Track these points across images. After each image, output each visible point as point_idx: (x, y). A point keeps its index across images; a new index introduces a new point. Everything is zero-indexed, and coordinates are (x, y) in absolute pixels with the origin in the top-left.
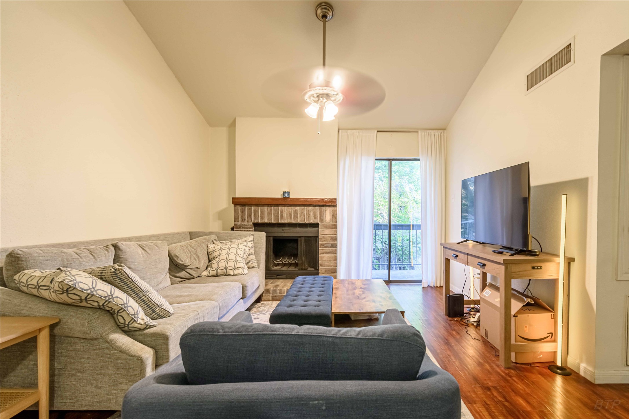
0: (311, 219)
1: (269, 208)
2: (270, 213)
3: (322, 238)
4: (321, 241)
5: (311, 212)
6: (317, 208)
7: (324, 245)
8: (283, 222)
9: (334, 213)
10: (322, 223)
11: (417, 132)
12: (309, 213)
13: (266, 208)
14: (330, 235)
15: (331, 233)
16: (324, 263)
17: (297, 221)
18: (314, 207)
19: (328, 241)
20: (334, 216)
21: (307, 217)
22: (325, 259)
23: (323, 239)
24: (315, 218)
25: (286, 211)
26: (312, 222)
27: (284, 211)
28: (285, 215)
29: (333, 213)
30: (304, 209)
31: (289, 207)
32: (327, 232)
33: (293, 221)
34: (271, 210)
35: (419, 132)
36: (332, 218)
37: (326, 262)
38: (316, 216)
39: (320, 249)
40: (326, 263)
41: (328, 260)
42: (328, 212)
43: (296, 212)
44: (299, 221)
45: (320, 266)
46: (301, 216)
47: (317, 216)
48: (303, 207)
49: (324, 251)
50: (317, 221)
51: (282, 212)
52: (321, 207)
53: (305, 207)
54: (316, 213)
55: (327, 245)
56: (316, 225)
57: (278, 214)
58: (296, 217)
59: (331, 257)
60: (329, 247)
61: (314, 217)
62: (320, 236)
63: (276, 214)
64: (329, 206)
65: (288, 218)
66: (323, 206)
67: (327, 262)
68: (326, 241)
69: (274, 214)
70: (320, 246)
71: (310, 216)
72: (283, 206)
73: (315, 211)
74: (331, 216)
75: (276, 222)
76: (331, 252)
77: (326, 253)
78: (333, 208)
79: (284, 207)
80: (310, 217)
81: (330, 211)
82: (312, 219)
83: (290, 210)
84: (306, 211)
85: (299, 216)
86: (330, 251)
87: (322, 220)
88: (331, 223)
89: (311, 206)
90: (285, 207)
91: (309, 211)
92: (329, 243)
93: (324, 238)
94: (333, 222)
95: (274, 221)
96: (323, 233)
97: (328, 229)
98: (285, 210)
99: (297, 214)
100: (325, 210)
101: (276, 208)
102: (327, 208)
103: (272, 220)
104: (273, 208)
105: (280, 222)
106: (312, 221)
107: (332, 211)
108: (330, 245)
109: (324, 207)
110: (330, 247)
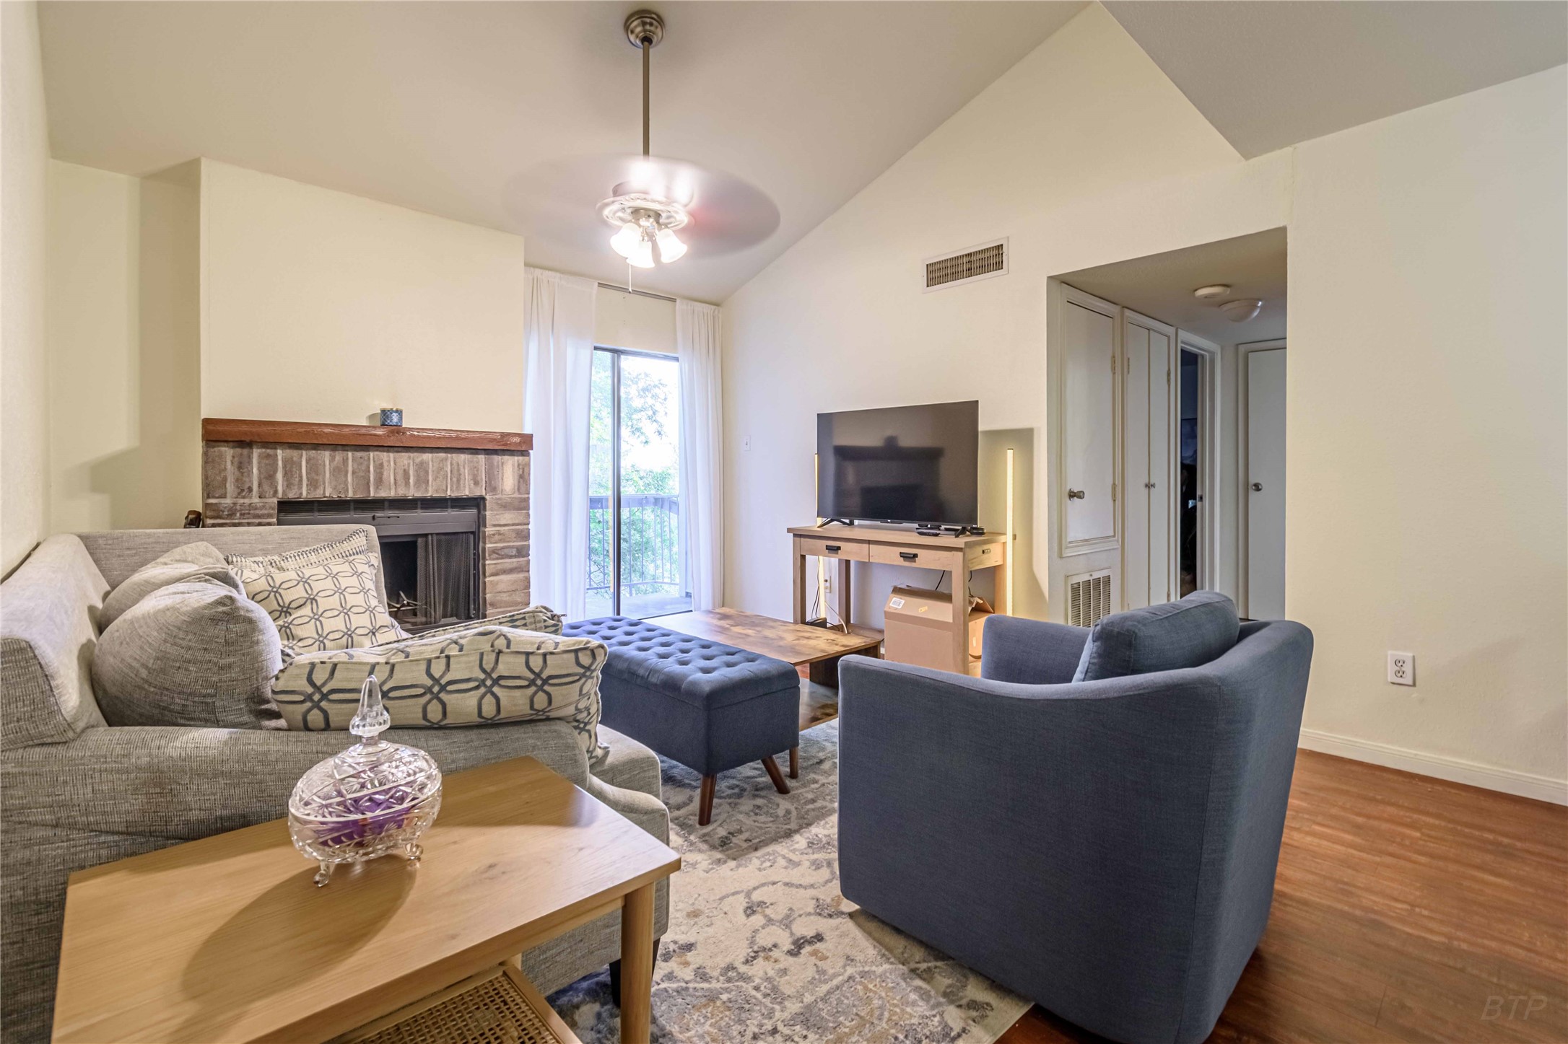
0: (465, 487)
1: (339, 456)
2: (339, 471)
3: (494, 535)
4: (491, 543)
5: (464, 468)
6: (482, 458)
7: (500, 552)
8: (383, 494)
9: (523, 472)
10: (494, 497)
12: (459, 470)
13: (327, 453)
14: (513, 525)
15: (517, 522)
16: (498, 598)
17: (427, 490)
18: (472, 454)
19: (509, 542)
20: (523, 478)
21: (455, 480)
22: (501, 587)
23: (497, 537)
24: (476, 483)
25: (392, 463)
26: (467, 493)
27: (386, 467)
28: (389, 475)
29: (521, 470)
30: (446, 459)
31: (403, 454)
32: (507, 517)
33: (413, 492)
34: (345, 461)
36: (519, 482)
37: (505, 595)
38: (479, 478)
39: (487, 562)
40: (505, 597)
41: (509, 588)
42: (509, 466)
43: (422, 467)
44: (431, 493)
45: (488, 606)
46: (435, 479)
47: (482, 479)
48: (442, 455)
49: (499, 567)
50: (480, 491)
51: (380, 467)
52: (492, 454)
53: (449, 455)
54: (477, 471)
55: (506, 551)
56: (477, 503)
57: (369, 471)
58: (422, 481)
59: (515, 581)
60: (511, 557)
61: (472, 482)
62: (489, 530)
63: (361, 474)
64: (511, 452)
65: (399, 483)
66: (495, 452)
67: (507, 594)
68: (504, 542)
69: (354, 473)
70: (489, 555)
71: (462, 477)
72: (384, 451)
73: (476, 465)
74: (517, 477)
75: (359, 496)
76: (516, 568)
77: (505, 572)
78: (521, 458)
79: (385, 454)
80: (462, 482)
81: (513, 465)
82: (467, 487)
83: (406, 462)
84: (451, 464)
85: (430, 478)
86: (515, 565)
87: (492, 488)
88: (517, 495)
89: (464, 453)
90: (388, 452)
91: (458, 465)
92: (512, 547)
93: (500, 534)
94: (520, 493)
95: (355, 492)
96: (497, 523)
97: (510, 510)
98: (389, 461)
99: (427, 472)
100: (500, 463)
101: (359, 454)
102: (506, 458)
103: (347, 490)
104: (350, 454)
105: (373, 494)
106: (466, 491)
107: (519, 465)
108: (514, 552)
109: (498, 454)
110: (515, 557)
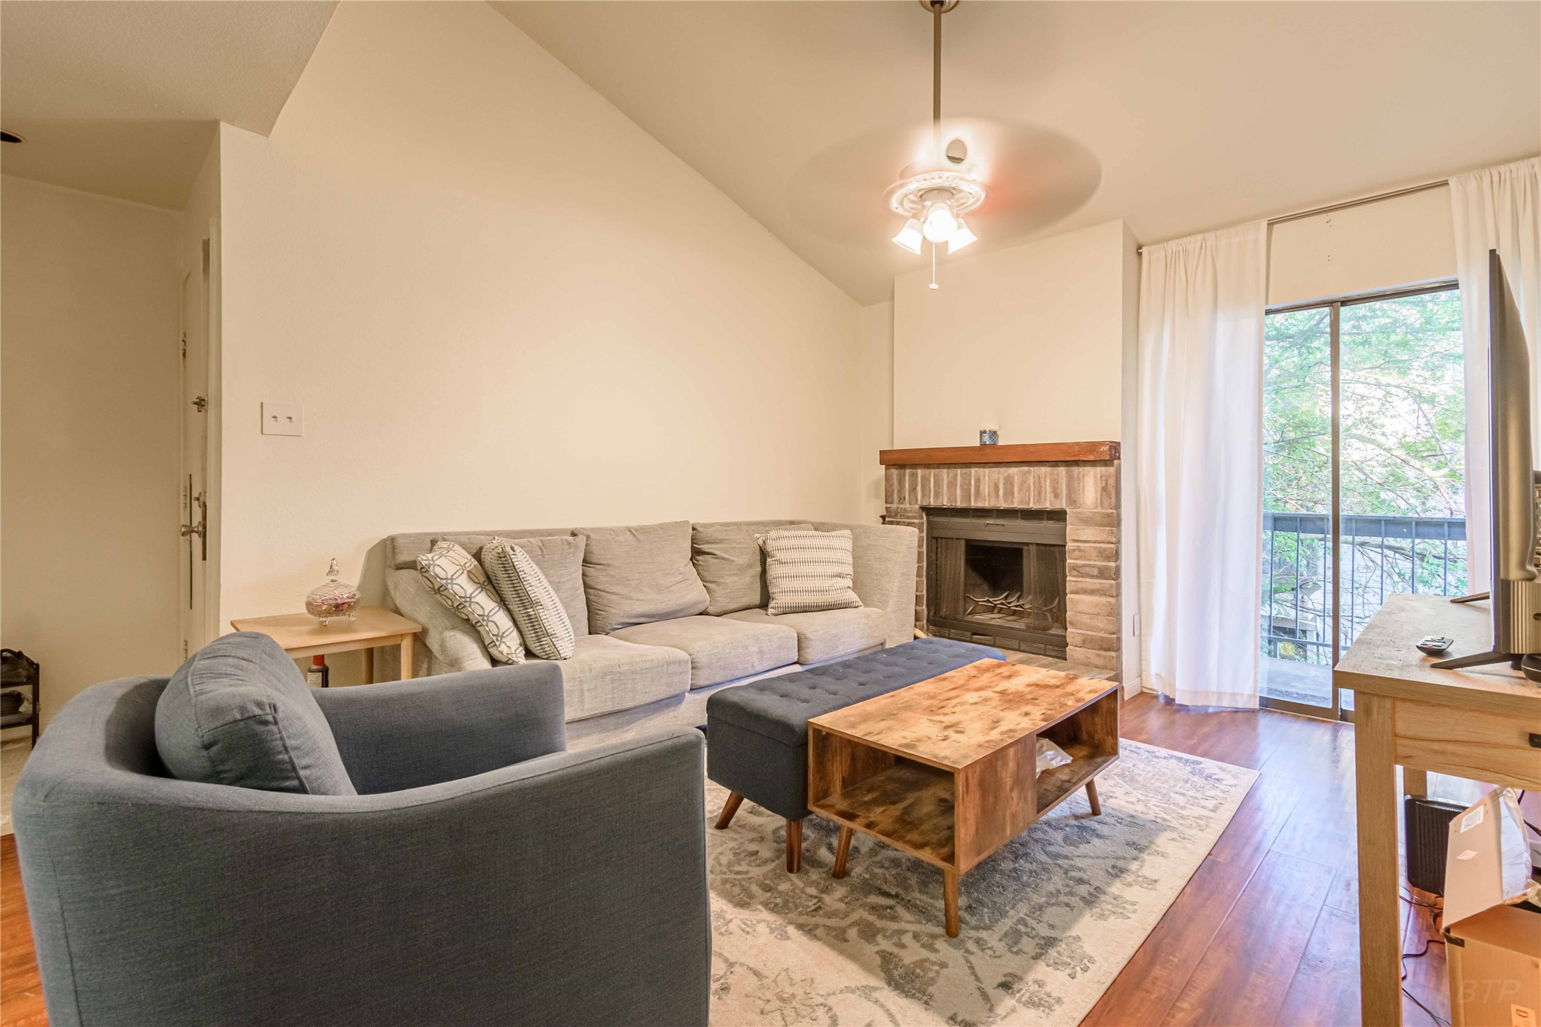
0: (1045, 499)
1: (952, 471)
2: (952, 485)
3: (1074, 550)
4: (1071, 559)
5: (1045, 481)
6: (1062, 470)
7: (1080, 570)
8: (980, 505)
9: (1106, 484)
10: (1075, 510)
11: (1446, 183)
12: (1040, 483)
13: (945, 471)
14: (1095, 542)
15: (1099, 539)
16: (1079, 618)
17: (1013, 503)
18: (1052, 466)
19: (1090, 560)
20: (1112, 492)
21: (1036, 492)
22: (1081, 607)
23: (1077, 554)
24: (1056, 496)
25: (987, 478)
26: (1048, 506)
27: (982, 478)
28: (985, 489)
29: (1104, 483)
30: (1029, 472)
31: (994, 469)
32: (1089, 533)
33: (1003, 505)
34: (956, 476)
35: (1452, 182)
36: (1102, 495)
37: (1085, 617)
38: (1059, 491)
39: (1068, 578)
40: (1085, 619)
41: (1091, 611)
42: (1090, 481)
43: (1009, 481)
44: (1016, 504)
45: (1068, 624)
46: (1020, 490)
47: (1062, 492)
48: (1025, 469)
49: (1080, 586)
50: (1061, 504)
51: (978, 481)
52: (1072, 466)
53: (1032, 469)
54: (1057, 483)
55: (1087, 569)
56: (1059, 516)
57: (970, 485)
58: (1009, 493)
59: (1097, 605)
60: (1092, 577)
61: (1052, 495)
62: (1070, 545)
63: (965, 487)
64: (1093, 463)
65: (992, 495)
66: (1076, 463)
67: (1088, 616)
68: (1085, 559)
69: (961, 486)
70: (1069, 571)
71: (1043, 490)
72: (980, 467)
73: (1056, 477)
74: (1099, 490)
75: (964, 505)
76: (1098, 590)
77: (1085, 592)
78: (1104, 469)
79: (982, 469)
80: (1043, 494)
81: (1095, 477)
82: (1048, 499)
83: (996, 476)
84: (1034, 477)
85: (1016, 490)
86: (1096, 587)
87: (1072, 502)
88: (1099, 510)
89: (1045, 466)
90: (984, 467)
91: (1039, 477)
92: (1094, 566)
93: (1080, 550)
94: (1102, 507)
95: (961, 502)
96: (1077, 538)
97: (1090, 525)
98: (984, 476)
99: (1012, 485)
100: (1081, 475)
101: (965, 470)
102: (1088, 469)
103: (956, 501)
104: (959, 471)
105: (973, 504)
106: (1047, 505)
107: (1101, 476)
108: (1096, 572)
109: (1078, 466)
110: (1097, 577)
